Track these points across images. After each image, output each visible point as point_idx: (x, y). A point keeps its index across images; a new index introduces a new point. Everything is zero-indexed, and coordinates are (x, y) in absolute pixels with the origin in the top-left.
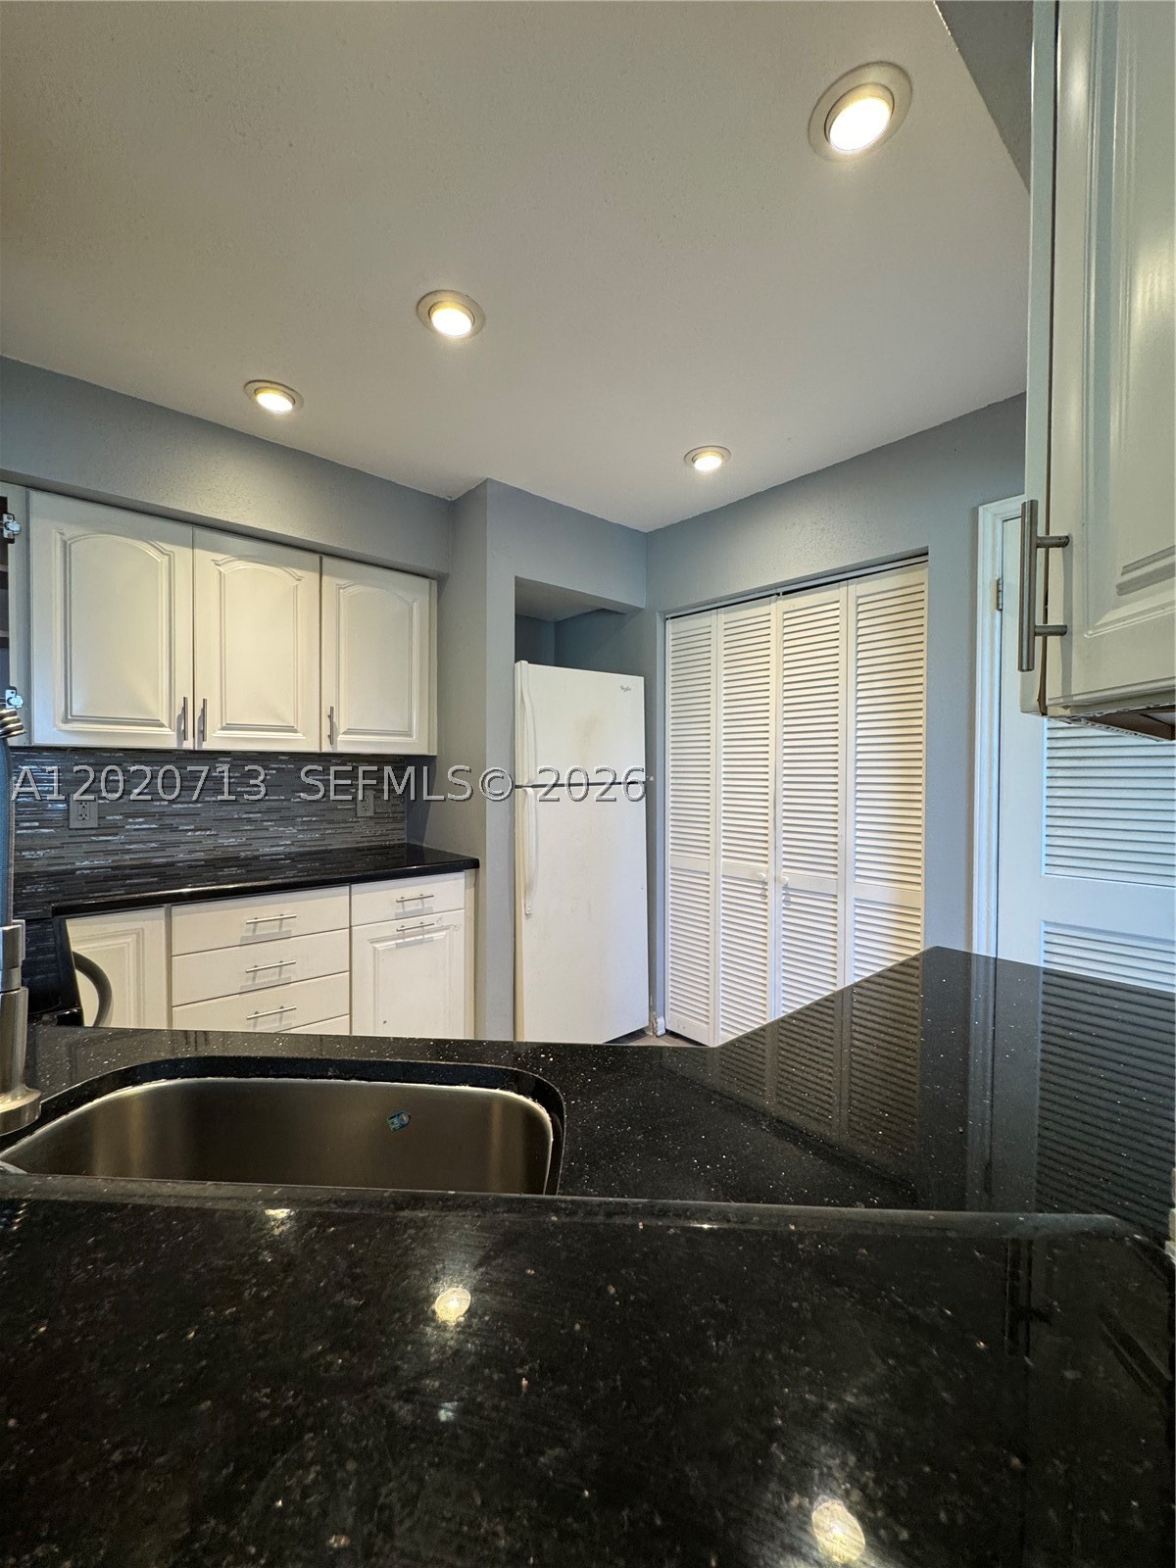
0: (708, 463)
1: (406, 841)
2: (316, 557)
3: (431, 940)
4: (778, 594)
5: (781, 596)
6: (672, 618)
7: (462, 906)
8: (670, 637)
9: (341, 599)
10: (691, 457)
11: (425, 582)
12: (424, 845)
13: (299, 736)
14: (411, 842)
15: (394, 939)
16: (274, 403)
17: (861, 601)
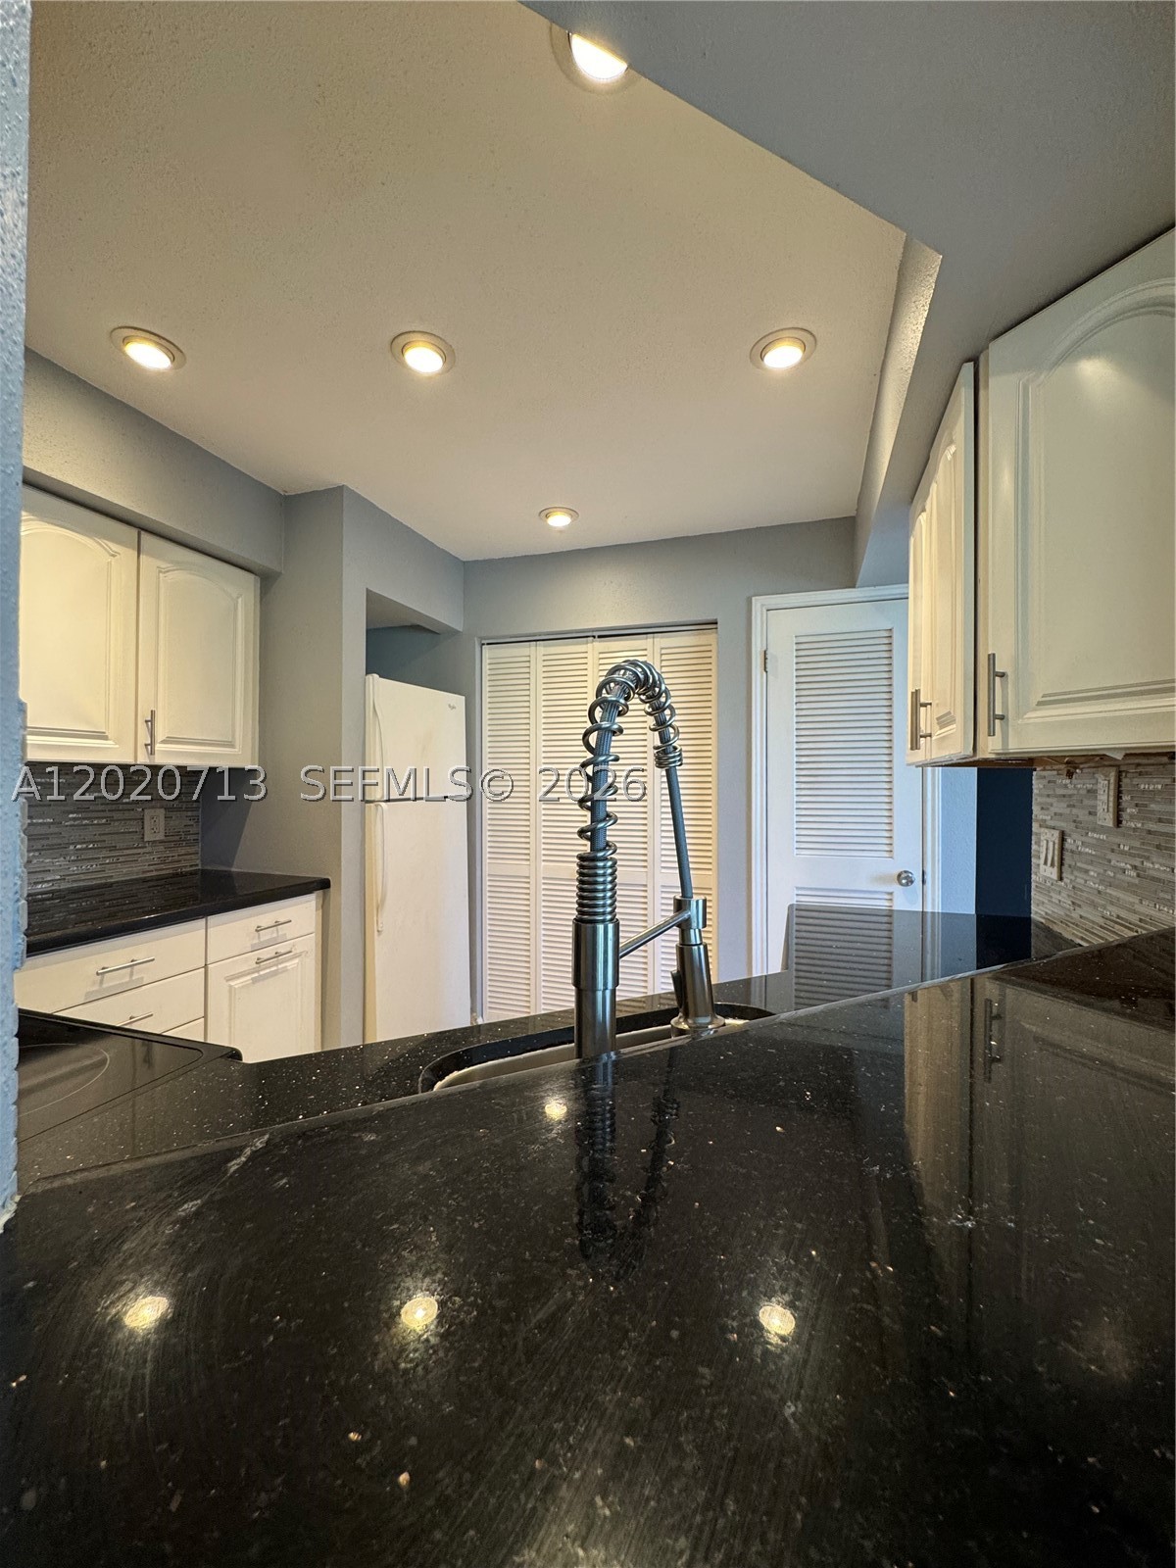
0: (559, 521)
1: (200, 867)
2: (134, 532)
3: (285, 970)
4: (594, 637)
5: (597, 639)
6: (488, 644)
7: (314, 930)
8: (486, 661)
9: (161, 585)
10: (546, 513)
11: (251, 577)
12: (233, 869)
13: (109, 744)
14: (209, 868)
15: (249, 974)
16: (148, 356)
17: (663, 651)
